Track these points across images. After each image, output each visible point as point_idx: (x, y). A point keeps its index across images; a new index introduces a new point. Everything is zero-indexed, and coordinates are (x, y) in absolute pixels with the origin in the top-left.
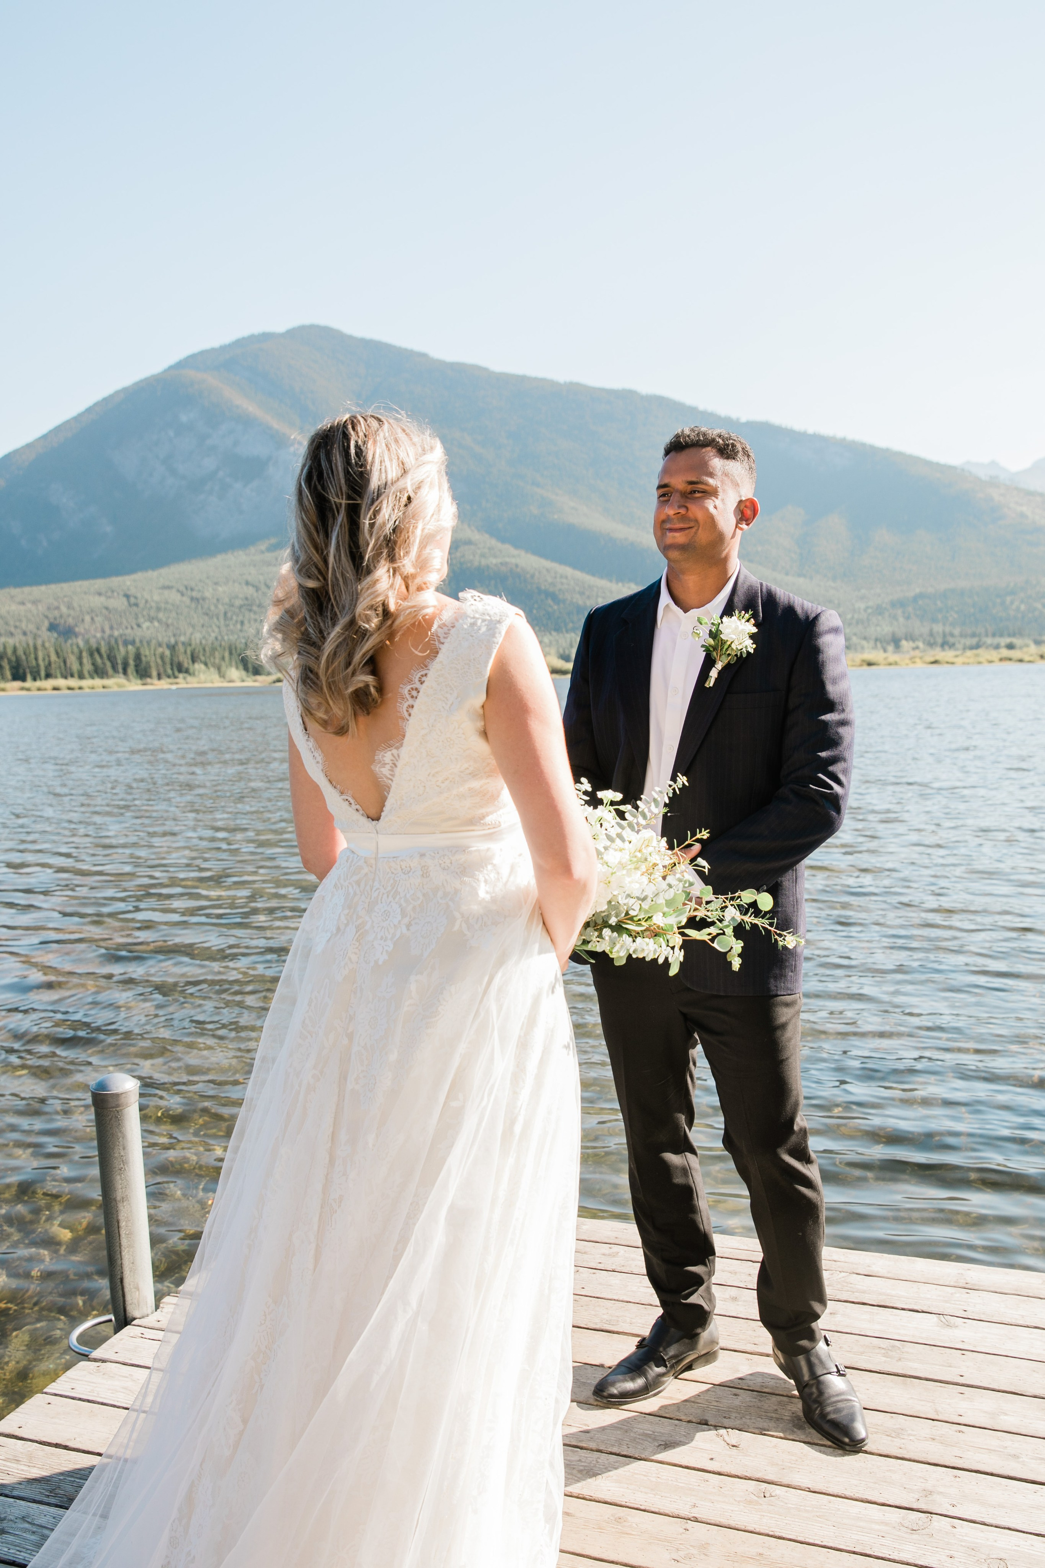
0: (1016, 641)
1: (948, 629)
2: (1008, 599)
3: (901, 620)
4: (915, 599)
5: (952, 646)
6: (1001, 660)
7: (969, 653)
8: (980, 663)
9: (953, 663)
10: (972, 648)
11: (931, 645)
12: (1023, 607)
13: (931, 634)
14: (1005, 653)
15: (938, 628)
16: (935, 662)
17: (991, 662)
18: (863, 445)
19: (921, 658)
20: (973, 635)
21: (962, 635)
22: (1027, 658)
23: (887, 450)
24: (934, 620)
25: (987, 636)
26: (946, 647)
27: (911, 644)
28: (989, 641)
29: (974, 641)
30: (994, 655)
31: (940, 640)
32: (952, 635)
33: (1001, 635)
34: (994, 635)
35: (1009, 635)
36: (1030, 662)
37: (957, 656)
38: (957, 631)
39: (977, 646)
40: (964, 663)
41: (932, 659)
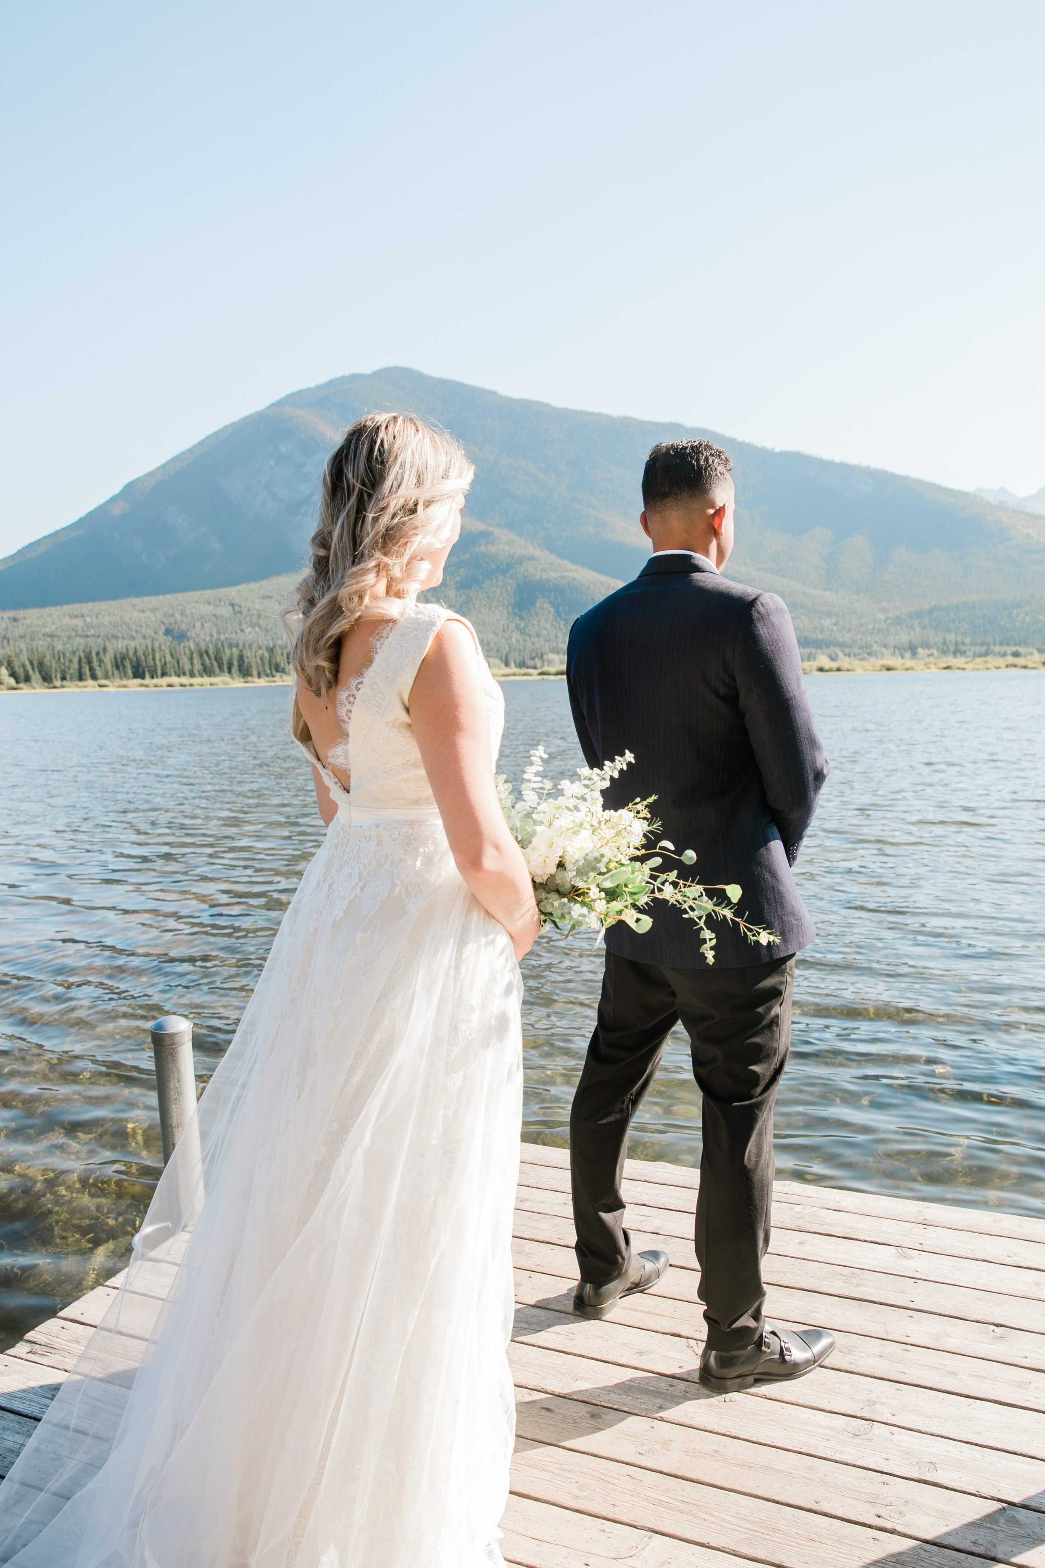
0: (1021, 650)
1: (959, 639)
2: (1015, 611)
3: (918, 630)
4: (930, 611)
5: (963, 653)
6: (1007, 666)
7: (978, 660)
8: (988, 669)
9: (963, 669)
10: (980, 656)
11: (944, 652)
12: (1027, 619)
13: (945, 643)
14: (1011, 660)
15: (951, 637)
16: (948, 668)
17: (998, 668)
18: (885, 473)
19: (935, 664)
20: (983, 644)
21: (973, 644)
22: (1030, 665)
23: (907, 478)
24: (947, 630)
25: (995, 644)
26: (958, 655)
27: (927, 651)
28: (997, 649)
29: (983, 649)
30: (1001, 662)
31: (952, 648)
32: (963, 644)
33: (1008, 644)
34: (1001, 644)
35: (1015, 644)
36: (1033, 668)
37: (967, 663)
38: (968, 641)
39: (986, 654)
40: (973, 669)
41: (945, 665)
